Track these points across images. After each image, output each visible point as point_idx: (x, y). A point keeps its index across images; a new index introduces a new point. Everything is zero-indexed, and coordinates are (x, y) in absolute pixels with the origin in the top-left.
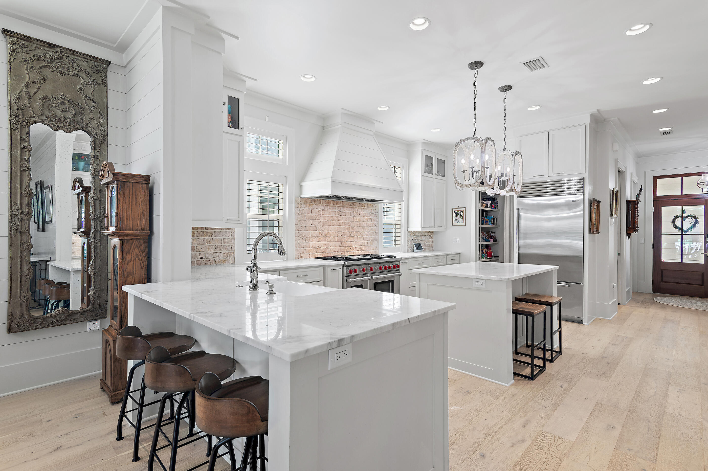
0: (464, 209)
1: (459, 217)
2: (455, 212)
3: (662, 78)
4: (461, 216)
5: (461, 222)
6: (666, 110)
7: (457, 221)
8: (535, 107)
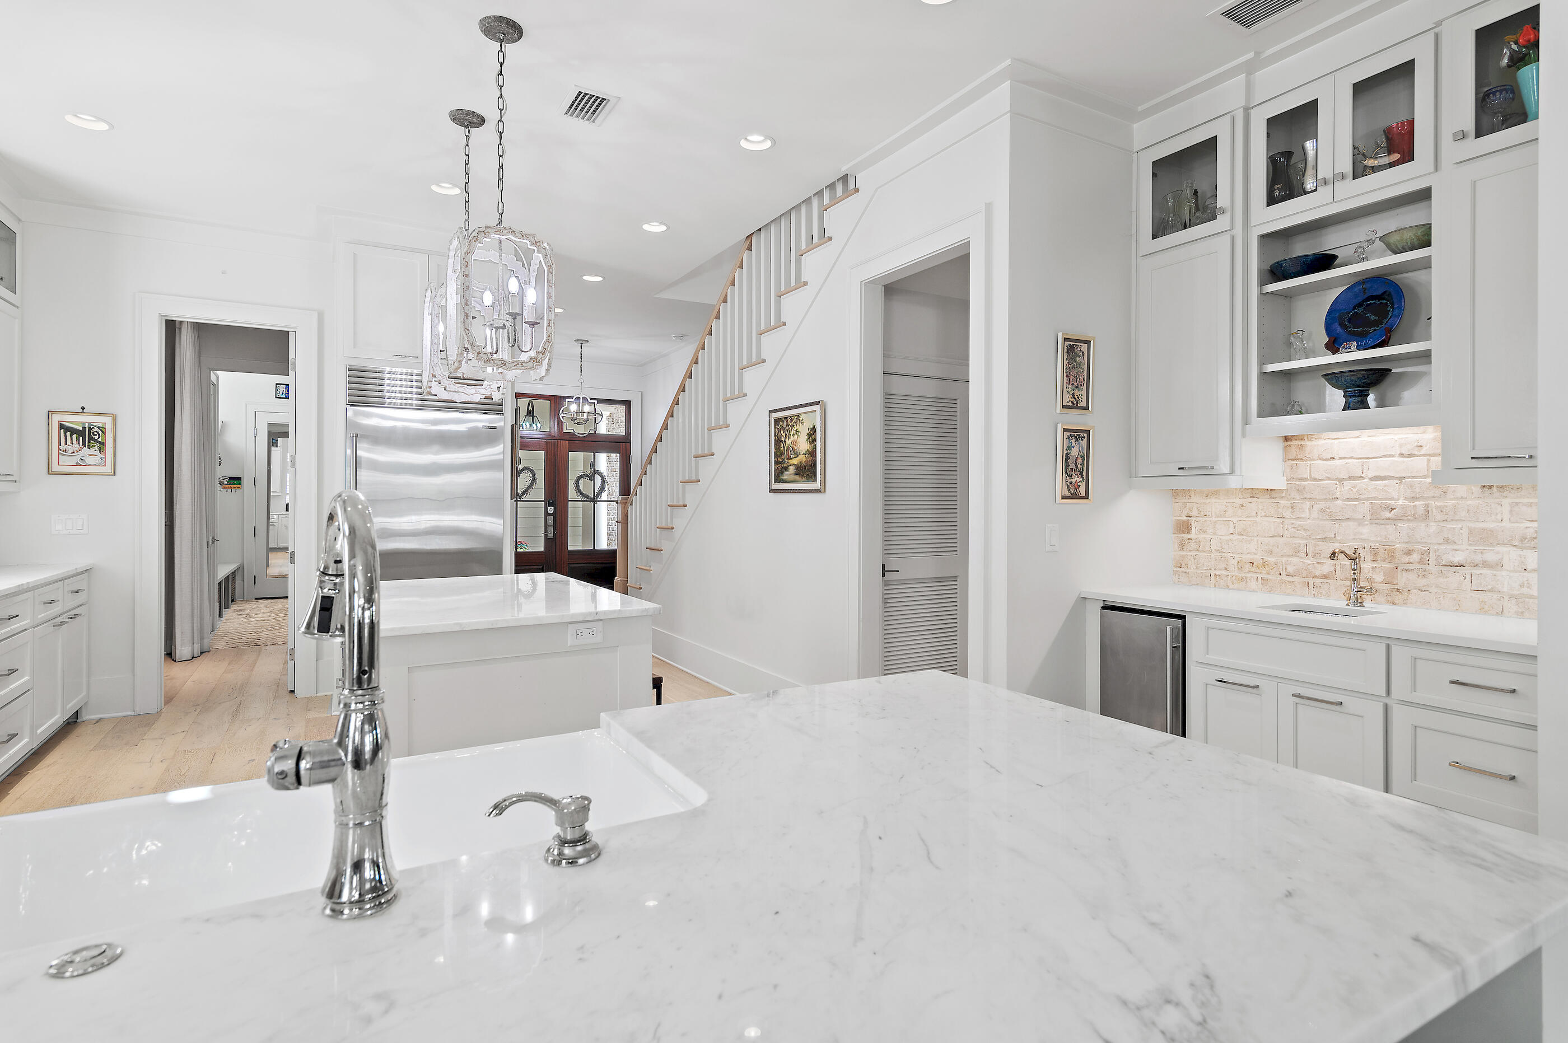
0: (108, 421)
1: (84, 444)
2: (61, 426)
3: (668, 228)
4: (96, 441)
5: (90, 460)
6: (601, 279)
7: (77, 459)
8: (451, 188)
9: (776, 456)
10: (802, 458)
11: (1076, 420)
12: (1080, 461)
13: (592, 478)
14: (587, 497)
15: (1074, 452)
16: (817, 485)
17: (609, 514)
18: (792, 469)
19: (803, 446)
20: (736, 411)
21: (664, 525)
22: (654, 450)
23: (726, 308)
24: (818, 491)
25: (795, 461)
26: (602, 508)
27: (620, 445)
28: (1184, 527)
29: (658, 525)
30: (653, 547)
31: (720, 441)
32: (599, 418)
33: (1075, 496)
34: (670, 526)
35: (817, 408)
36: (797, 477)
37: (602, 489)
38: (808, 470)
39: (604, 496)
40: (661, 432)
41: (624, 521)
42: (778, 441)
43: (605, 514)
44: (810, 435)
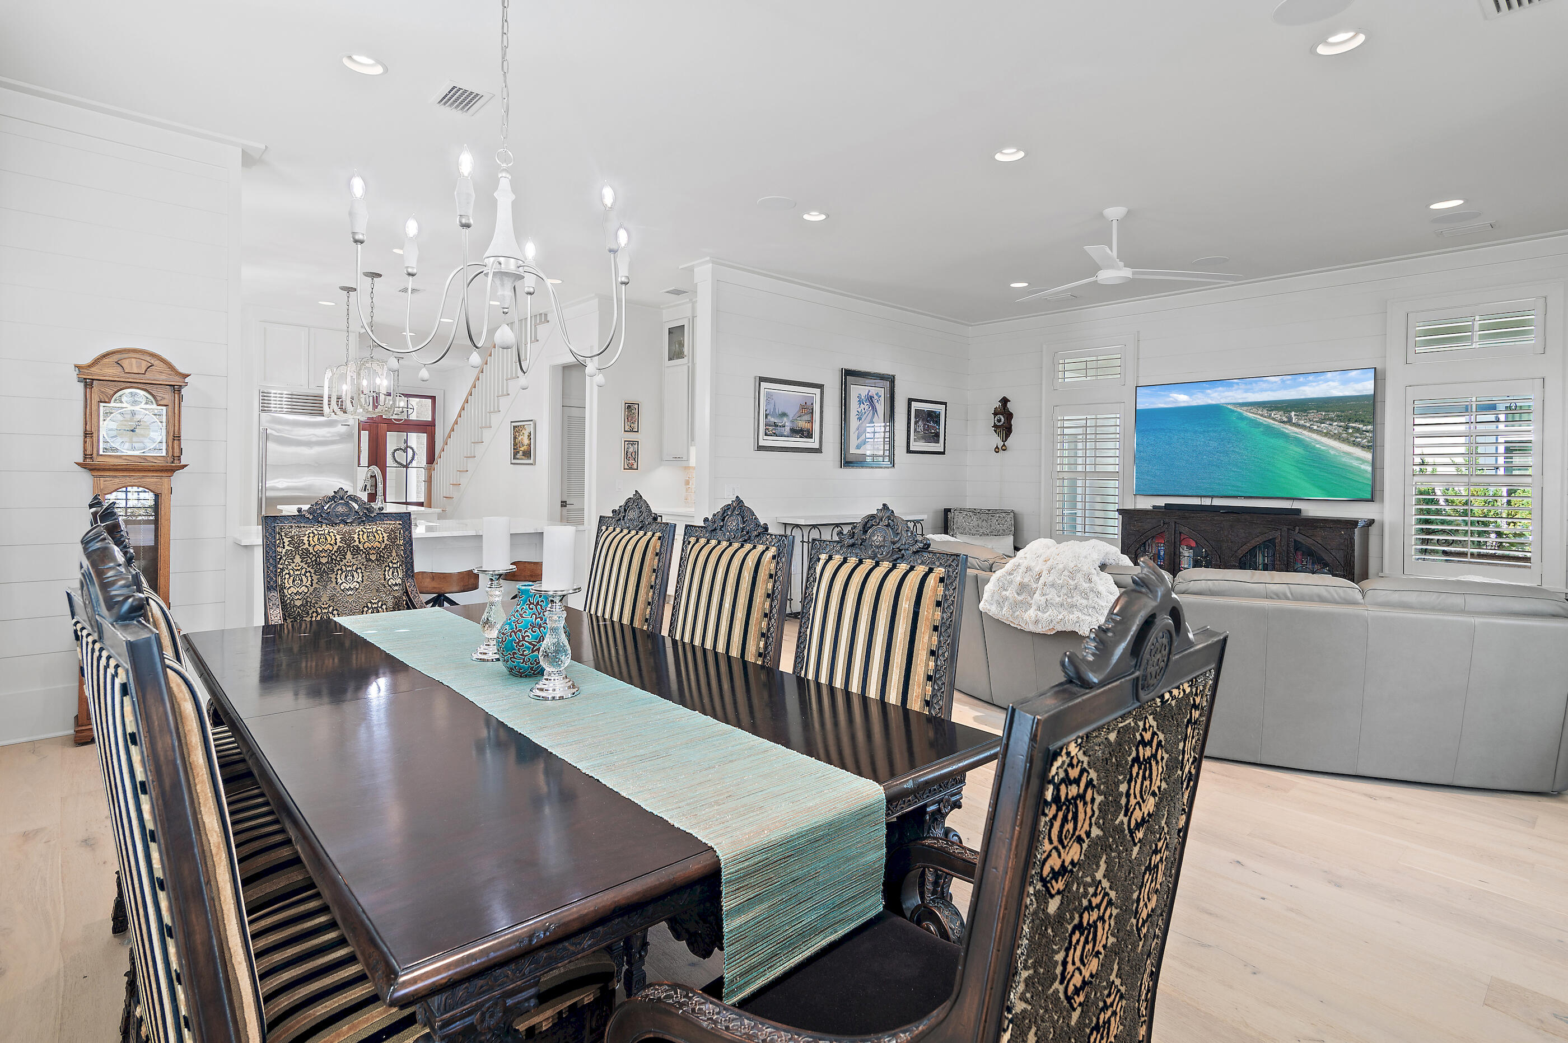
9: (514, 446)
10: (525, 448)
11: (631, 437)
12: (633, 454)
13: (405, 451)
14: (401, 464)
15: (631, 450)
16: (531, 461)
17: (418, 477)
18: (521, 452)
19: (526, 441)
20: (495, 419)
21: (455, 483)
22: (453, 430)
23: (479, 383)
24: (532, 464)
25: (522, 449)
26: (412, 472)
27: (428, 428)
28: (687, 483)
29: (451, 483)
30: (448, 496)
31: (487, 434)
32: (410, 411)
33: (631, 468)
34: (458, 483)
35: (531, 423)
36: (523, 457)
37: (413, 459)
38: (527, 454)
39: (414, 464)
40: (454, 425)
41: (429, 481)
42: (515, 438)
43: (416, 476)
44: (529, 436)
